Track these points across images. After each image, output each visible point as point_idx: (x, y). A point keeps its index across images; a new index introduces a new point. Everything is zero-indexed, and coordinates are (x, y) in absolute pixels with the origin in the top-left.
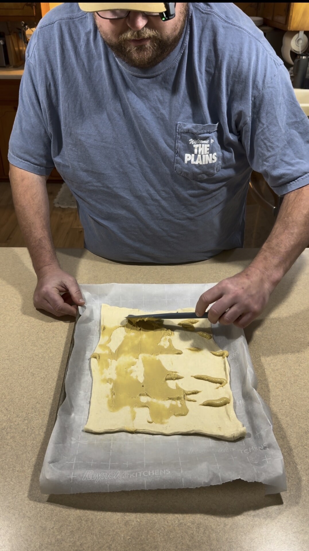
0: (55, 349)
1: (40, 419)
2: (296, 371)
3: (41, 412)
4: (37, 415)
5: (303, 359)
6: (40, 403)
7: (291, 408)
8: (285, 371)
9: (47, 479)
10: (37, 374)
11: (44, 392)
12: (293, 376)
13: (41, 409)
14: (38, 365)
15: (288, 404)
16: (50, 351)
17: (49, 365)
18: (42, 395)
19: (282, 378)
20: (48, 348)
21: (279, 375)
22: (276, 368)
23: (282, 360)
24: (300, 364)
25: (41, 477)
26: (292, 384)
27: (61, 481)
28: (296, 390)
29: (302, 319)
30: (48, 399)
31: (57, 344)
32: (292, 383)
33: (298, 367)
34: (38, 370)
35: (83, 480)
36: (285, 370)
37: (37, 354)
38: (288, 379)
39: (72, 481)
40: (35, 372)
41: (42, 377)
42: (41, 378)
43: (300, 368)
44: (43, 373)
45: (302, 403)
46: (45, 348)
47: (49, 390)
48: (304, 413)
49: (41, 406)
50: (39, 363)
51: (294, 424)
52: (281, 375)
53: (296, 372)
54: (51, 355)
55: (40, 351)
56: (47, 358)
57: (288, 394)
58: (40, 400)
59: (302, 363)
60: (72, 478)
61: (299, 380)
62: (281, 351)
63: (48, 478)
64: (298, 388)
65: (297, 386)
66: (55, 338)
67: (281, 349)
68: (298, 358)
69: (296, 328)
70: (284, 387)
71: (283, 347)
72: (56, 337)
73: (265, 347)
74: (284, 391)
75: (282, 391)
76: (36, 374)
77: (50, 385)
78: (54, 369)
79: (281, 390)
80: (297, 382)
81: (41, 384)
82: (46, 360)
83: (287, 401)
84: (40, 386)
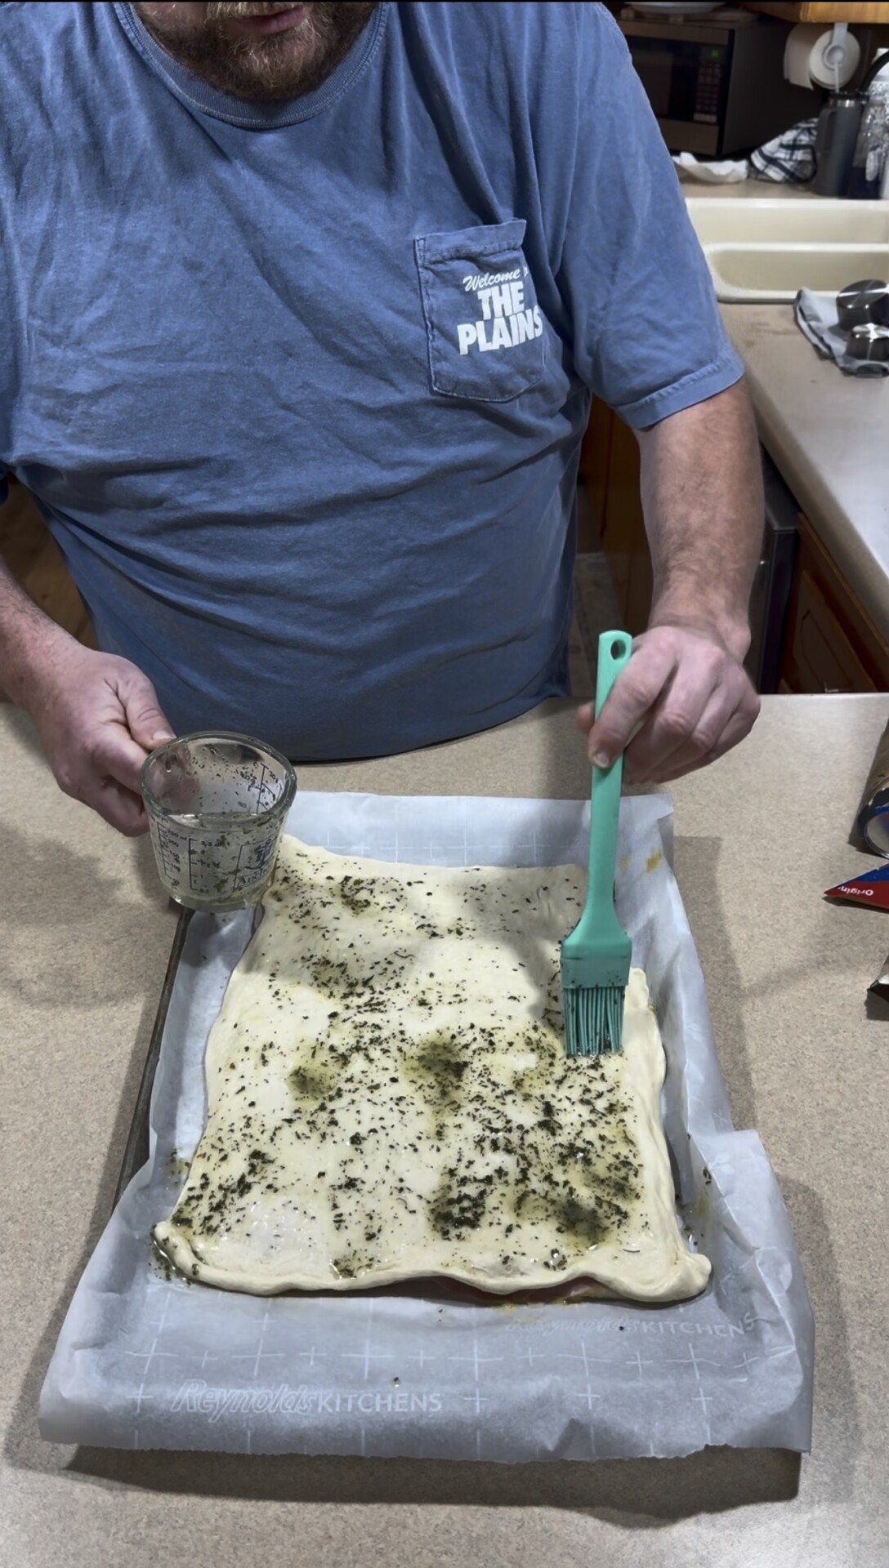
0: (73, 1037)
1: (16, 1275)
2: (829, 1097)
3: (20, 1252)
4: (6, 1262)
5: (851, 1056)
6: (17, 1221)
7: (815, 1221)
8: (793, 1098)
9: (64, 1401)
10: (13, 1124)
11: (31, 1183)
12: (820, 1114)
13: (23, 1241)
14: (17, 1090)
15: (806, 1209)
16: (57, 1044)
17: (51, 1091)
18: (24, 1192)
19: (786, 1119)
20: (50, 1035)
21: (777, 1112)
22: (766, 1086)
23: (783, 1060)
24: (843, 1074)
25: (45, 1390)
26: (815, 1139)
27: (107, 1408)
28: (829, 1160)
29: (845, 923)
30: (44, 1207)
31: (80, 1020)
32: (817, 1136)
33: (835, 1083)
34: (16, 1107)
35: (172, 1410)
36: (795, 1096)
37: (14, 1053)
38: (805, 1124)
39: (138, 1411)
40: (6, 1116)
41: (28, 1131)
42: (25, 1135)
43: (842, 1084)
44: (30, 1119)
45: (848, 1203)
46: (41, 1035)
47: (47, 1176)
48: (855, 1238)
49: (22, 1231)
50: (20, 1086)
51: (823, 1277)
52: (782, 1110)
53: (827, 1101)
54: (58, 1057)
55: (24, 1043)
56: (47, 1066)
57: (805, 1174)
58: (19, 1209)
59: (846, 1070)
60: (139, 1401)
61: (837, 1127)
62: (781, 1031)
63: (66, 1394)
64: (835, 1152)
65: (833, 1146)
66: (75, 999)
67: (781, 1025)
68: (836, 1054)
69: (827, 953)
70: (792, 1151)
71: (788, 1018)
72: (77, 997)
73: (732, 1017)
74: (791, 1165)
75: (783, 1164)
76: (10, 1122)
77: (53, 1159)
78: (67, 1104)
79: (783, 1160)
80: (833, 1133)
81: (24, 1155)
82: (42, 1075)
83: (800, 1197)
84: (20, 1162)
